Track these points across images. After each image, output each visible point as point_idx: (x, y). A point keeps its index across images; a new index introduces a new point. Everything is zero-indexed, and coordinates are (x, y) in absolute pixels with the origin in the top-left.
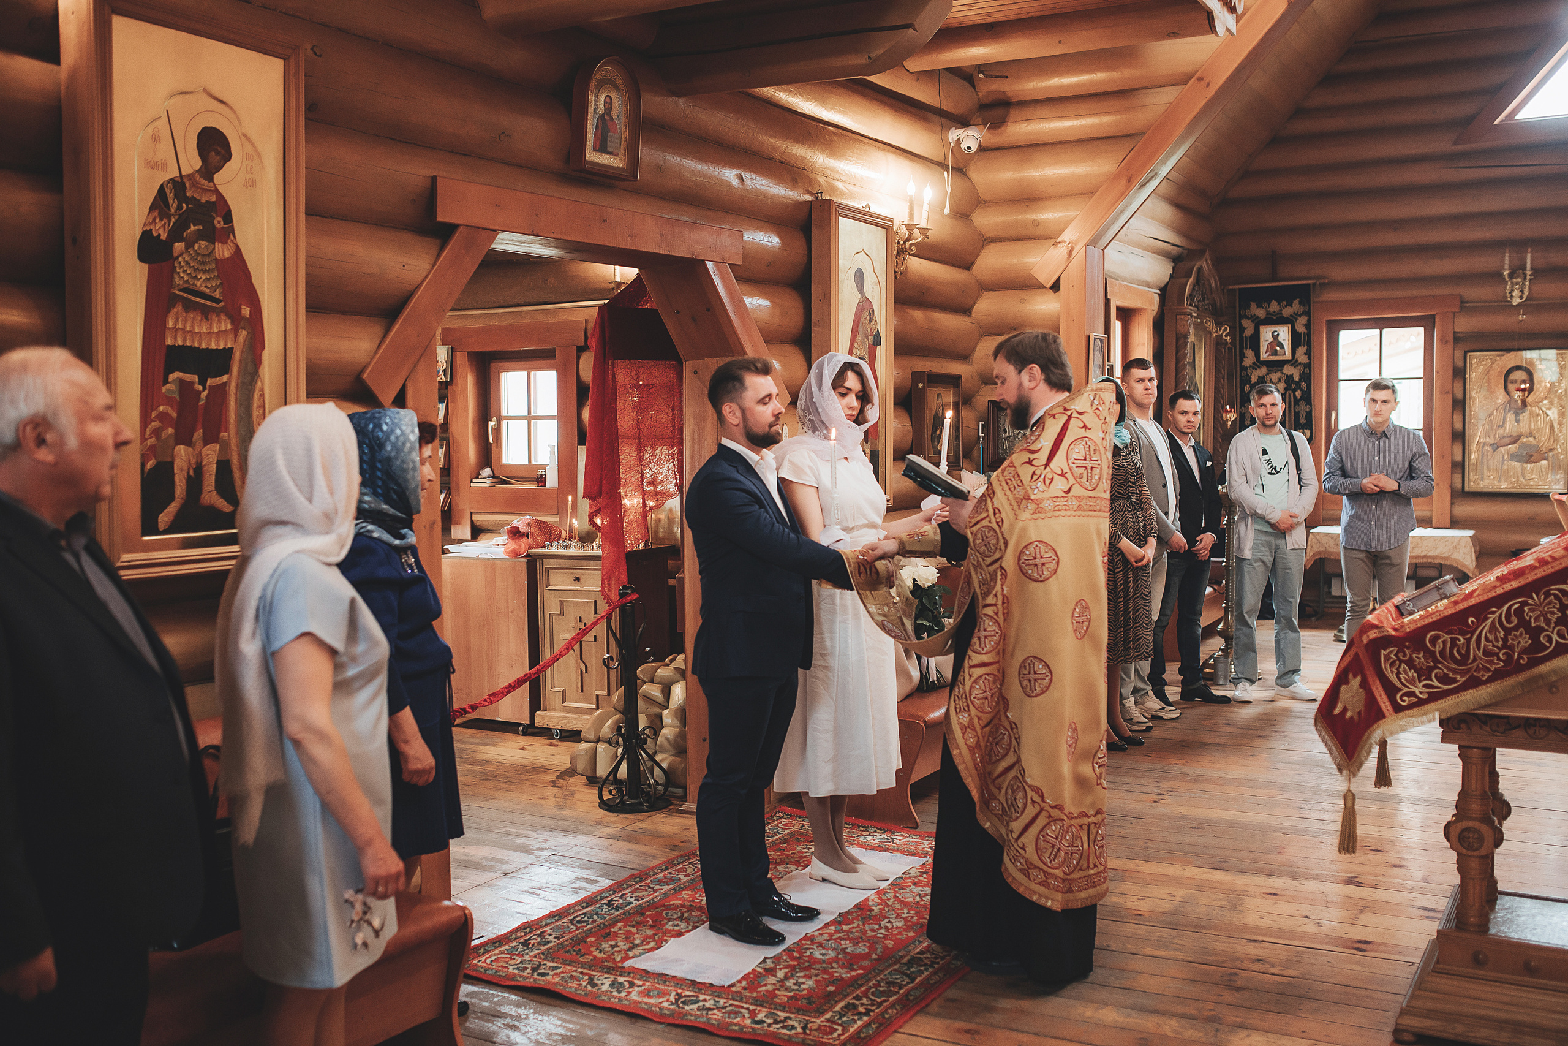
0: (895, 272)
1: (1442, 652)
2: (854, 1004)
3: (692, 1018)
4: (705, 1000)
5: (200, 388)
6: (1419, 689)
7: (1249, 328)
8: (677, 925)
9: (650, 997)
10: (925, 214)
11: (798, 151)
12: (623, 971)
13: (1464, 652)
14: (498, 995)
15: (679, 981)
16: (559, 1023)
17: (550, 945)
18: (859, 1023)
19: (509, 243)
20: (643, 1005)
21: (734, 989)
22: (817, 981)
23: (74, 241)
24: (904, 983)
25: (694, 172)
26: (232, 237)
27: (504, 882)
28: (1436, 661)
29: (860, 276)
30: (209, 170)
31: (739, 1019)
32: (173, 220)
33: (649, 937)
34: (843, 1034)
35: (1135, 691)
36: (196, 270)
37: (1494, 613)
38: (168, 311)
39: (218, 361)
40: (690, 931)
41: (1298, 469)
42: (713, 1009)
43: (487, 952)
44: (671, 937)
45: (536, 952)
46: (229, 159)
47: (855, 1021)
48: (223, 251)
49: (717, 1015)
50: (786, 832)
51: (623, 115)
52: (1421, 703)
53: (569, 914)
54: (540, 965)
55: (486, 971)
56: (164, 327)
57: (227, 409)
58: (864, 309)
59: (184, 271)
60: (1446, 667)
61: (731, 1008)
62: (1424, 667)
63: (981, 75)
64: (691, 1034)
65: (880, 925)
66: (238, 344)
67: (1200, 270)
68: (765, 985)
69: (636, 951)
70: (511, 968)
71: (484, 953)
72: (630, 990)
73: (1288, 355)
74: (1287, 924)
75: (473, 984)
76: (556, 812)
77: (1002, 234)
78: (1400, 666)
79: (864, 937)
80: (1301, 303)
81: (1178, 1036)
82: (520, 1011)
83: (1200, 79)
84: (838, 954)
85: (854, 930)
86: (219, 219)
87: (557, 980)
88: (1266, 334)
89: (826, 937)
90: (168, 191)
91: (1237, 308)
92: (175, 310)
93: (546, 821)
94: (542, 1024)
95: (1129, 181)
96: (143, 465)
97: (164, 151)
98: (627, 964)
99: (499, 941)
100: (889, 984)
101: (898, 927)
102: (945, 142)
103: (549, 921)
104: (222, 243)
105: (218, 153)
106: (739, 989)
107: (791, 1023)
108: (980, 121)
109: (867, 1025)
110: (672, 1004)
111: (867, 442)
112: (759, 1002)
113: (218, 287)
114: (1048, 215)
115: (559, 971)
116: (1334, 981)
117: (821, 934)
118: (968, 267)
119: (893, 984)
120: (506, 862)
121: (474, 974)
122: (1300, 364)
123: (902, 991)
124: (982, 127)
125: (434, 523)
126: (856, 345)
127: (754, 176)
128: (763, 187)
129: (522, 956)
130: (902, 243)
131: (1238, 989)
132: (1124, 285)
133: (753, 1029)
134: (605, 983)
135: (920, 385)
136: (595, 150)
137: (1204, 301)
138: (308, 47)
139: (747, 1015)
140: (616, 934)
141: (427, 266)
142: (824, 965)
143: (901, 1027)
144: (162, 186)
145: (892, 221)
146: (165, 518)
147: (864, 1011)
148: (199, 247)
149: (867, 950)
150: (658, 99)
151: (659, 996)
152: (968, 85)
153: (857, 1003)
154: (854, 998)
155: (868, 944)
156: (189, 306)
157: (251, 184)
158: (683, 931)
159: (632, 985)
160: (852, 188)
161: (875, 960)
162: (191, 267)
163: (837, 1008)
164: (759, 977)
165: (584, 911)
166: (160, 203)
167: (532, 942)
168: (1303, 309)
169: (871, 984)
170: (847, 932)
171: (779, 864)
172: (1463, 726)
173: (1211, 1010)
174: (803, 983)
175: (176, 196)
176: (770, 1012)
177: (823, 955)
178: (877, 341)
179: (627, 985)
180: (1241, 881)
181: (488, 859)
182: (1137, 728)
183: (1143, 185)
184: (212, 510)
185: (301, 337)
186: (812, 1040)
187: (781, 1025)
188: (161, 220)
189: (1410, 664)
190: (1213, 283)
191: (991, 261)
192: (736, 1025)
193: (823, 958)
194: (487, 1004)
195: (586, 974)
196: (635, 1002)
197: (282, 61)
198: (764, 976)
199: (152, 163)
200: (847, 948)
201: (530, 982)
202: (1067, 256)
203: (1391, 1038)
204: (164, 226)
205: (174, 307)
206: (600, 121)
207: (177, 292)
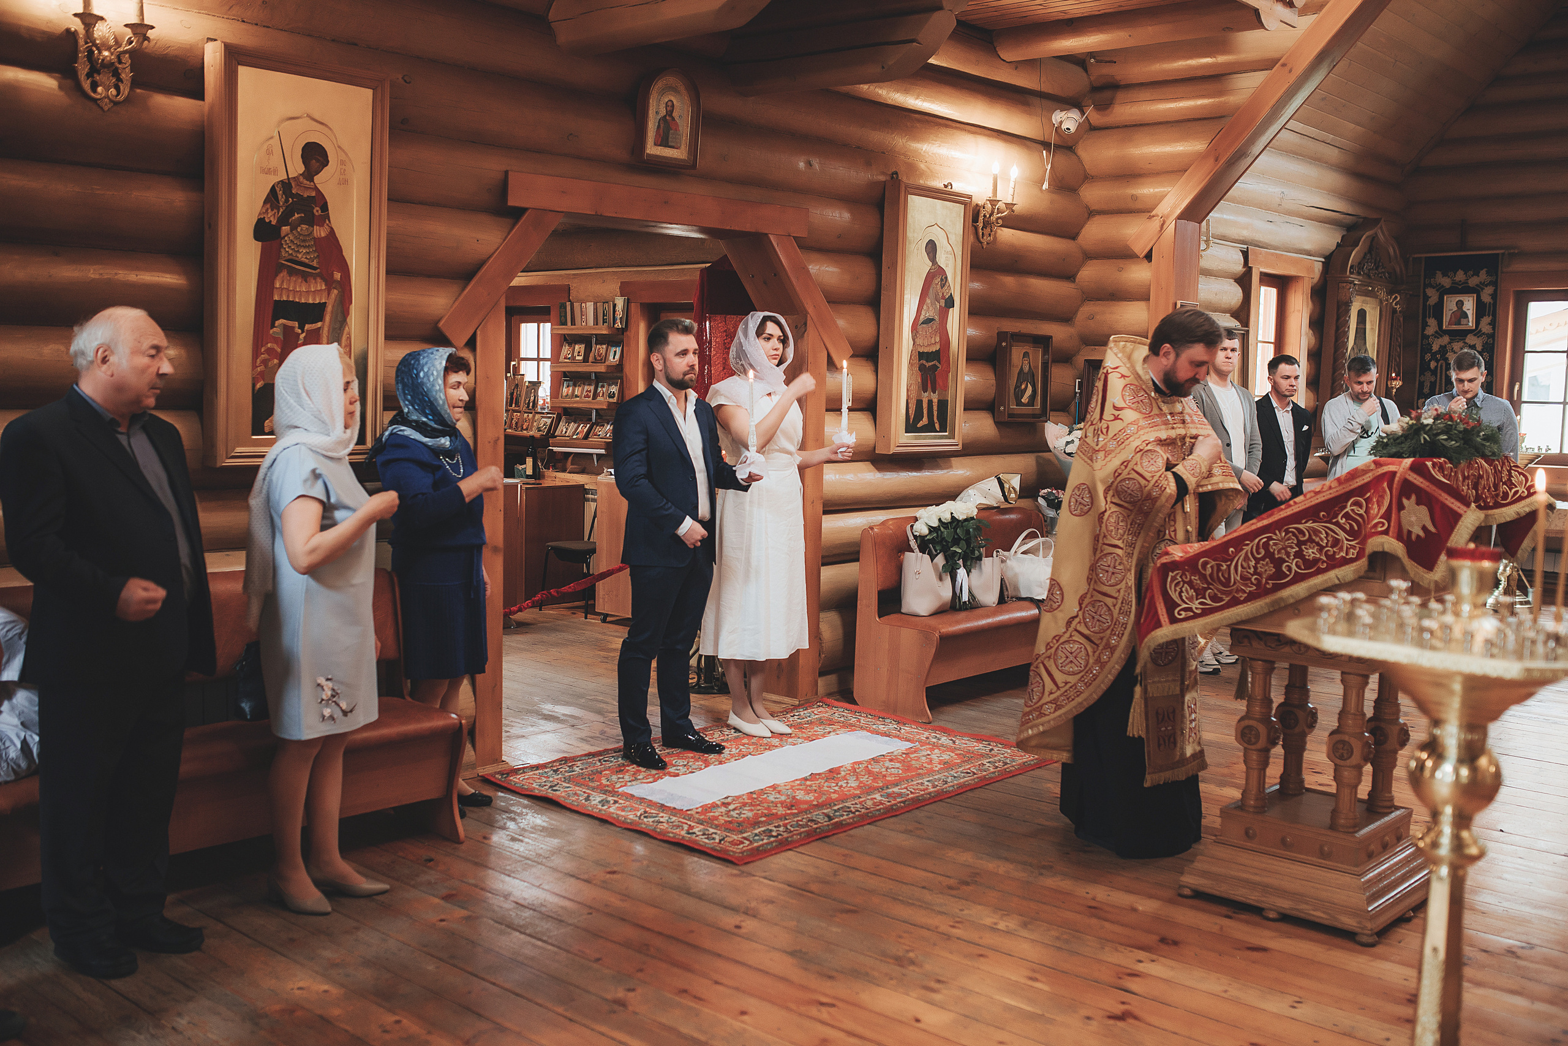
1: (1211, 575)
2: (771, 830)
3: (645, 826)
4: (662, 817)
5: (300, 331)
7: (1433, 296)
8: (676, 769)
9: (624, 811)
10: (1012, 191)
11: (877, 137)
12: (614, 793)
13: (1227, 576)
14: (516, 800)
15: (652, 804)
17: (574, 773)
18: (766, 841)
20: (615, 816)
21: (689, 812)
22: (756, 814)
25: (760, 159)
26: (328, 222)
30: (310, 174)
31: (678, 830)
32: (282, 210)
34: (747, 847)
36: (298, 246)
37: (1248, 545)
38: (276, 276)
39: (314, 312)
40: (687, 774)
42: (664, 823)
45: (560, 776)
46: (327, 165)
47: (763, 840)
48: (320, 232)
49: (664, 826)
50: (816, 716)
52: (1195, 616)
53: (602, 755)
54: (557, 784)
55: (515, 784)
56: (273, 287)
58: (936, 275)
59: (289, 247)
60: (1215, 588)
61: (678, 823)
62: (1200, 588)
63: (1092, 60)
64: (638, 836)
65: (838, 784)
66: (331, 300)
67: (1373, 239)
68: (715, 812)
69: (634, 783)
70: (534, 784)
71: (522, 773)
72: (612, 805)
73: (1471, 324)
77: (1105, 208)
78: (1182, 587)
79: (817, 790)
80: (1487, 273)
83: (1284, 65)
84: (788, 799)
85: (813, 785)
86: (318, 208)
87: (563, 794)
88: (1450, 304)
89: (788, 787)
90: (278, 189)
91: (1422, 278)
92: (282, 275)
94: (534, 819)
95: (1217, 160)
96: (254, 385)
97: (276, 161)
98: (620, 790)
99: (539, 768)
100: (810, 820)
101: (850, 787)
102: (1047, 123)
103: (584, 758)
104: (320, 226)
105: (318, 161)
106: (693, 813)
107: (714, 836)
108: (1090, 102)
109: (772, 843)
110: (637, 817)
111: (934, 392)
112: (702, 822)
113: (314, 257)
114: (1146, 190)
115: (568, 789)
117: (786, 785)
118: (1073, 237)
119: (815, 821)
121: (506, 785)
122: (1484, 334)
123: (816, 826)
124: (1085, 108)
125: (498, 439)
126: (925, 307)
127: (822, 161)
128: (832, 171)
129: (548, 778)
130: (985, 216)
132: (1272, 254)
133: (684, 837)
134: (596, 798)
135: (1004, 344)
136: (656, 144)
137: (1377, 269)
138: (399, 77)
139: (686, 828)
140: (627, 771)
141: (499, 240)
142: (771, 805)
143: (796, 847)
144: (273, 186)
145: (973, 198)
146: (269, 424)
147: (776, 834)
148: (302, 230)
149: (813, 798)
151: (630, 811)
152: (1078, 70)
153: (775, 829)
154: (775, 826)
155: (817, 795)
156: (292, 272)
157: (344, 182)
158: (681, 773)
159: (615, 802)
161: (813, 805)
162: (294, 244)
163: (757, 831)
164: (714, 807)
166: (271, 199)
167: (561, 770)
169: (796, 819)
170: (807, 785)
174: (745, 814)
175: (284, 193)
176: (704, 829)
177: (776, 798)
178: (950, 303)
179: (612, 802)
183: (1231, 164)
186: (721, 848)
187: (706, 836)
188: (272, 210)
189: (1191, 584)
190: (1391, 251)
191: (1095, 232)
192: (673, 833)
193: (774, 800)
194: (504, 804)
195: (587, 793)
196: (610, 813)
197: (371, 90)
198: (718, 807)
199: (266, 170)
200: (798, 795)
201: (543, 794)
202: (1159, 229)
203: (1176, 892)
204: (274, 215)
205: (280, 272)
206: (661, 121)
207: (284, 262)
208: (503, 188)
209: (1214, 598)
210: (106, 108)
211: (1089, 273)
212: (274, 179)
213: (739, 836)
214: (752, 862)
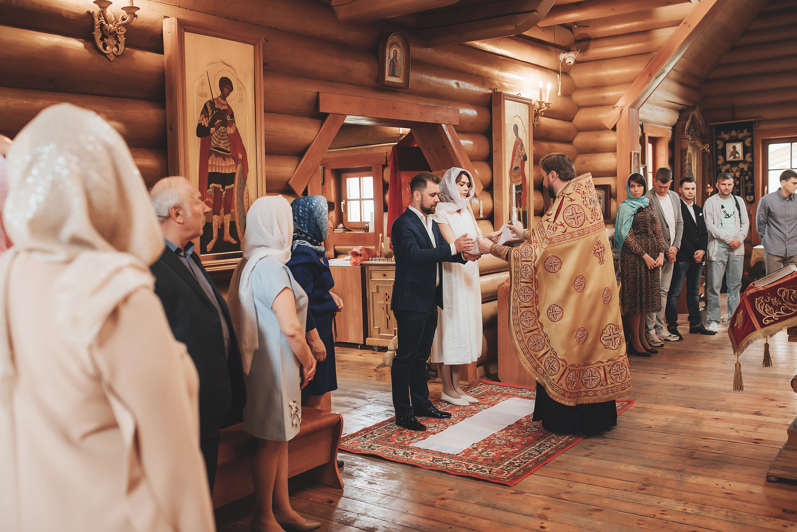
0: (533, 125)
1: (785, 298)
2: (513, 462)
3: (440, 467)
4: (446, 460)
5: (223, 190)
6: (774, 315)
7: (720, 145)
8: (433, 430)
9: (421, 458)
10: (548, 96)
11: (485, 69)
12: (408, 448)
13: (795, 297)
14: (353, 457)
15: (434, 453)
16: (381, 468)
17: (376, 437)
18: (515, 470)
19: (351, 120)
20: (418, 462)
21: (459, 456)
22: (497, 453)
23: (171, 129)
24: (536, 454)
25: (436, 83)
26: (234, 124)
27: (354, 412)
28: (782, 302)
29: (516, 128)
30: (224, 96)
31: (461, 468)
32: (210, 118)
34: (508, 474)
38: (209, 157)
40: (439, 432)
41: (740, 215)
42: (449, 464)
43: (348, 440)
44: (430, 434)
45: (369, 440)
46: (232, 90)
47: (513, 469)
48: (230, 130)
49: (451, 466)
50: (484, 391)
51: (402, 59)
52: (776, 322)
54: (372, 445)
55: (348, 447)
56: (207, 165)
57: (234, 199)
58: (518, 143)
59: (215, 140)
60: (787, 305)
61: (457, 463)
62: (777, 305)
63: (576, 26)
64: (439, 473)
65: (526, 430)
66: (238, 171)
67: (693, 116)
68: (473, 454)
69: (414, 440)
70: (359, 446)
71: (347, 440)
72: (412, 456)
73: (741, 158)
74: (722, 431)
75: (342, 453)
76: (377, 382)
77: (587, 104)
78: (765, 305)
79: (519, 435)
80: (748, 131)
81: (663, 477)
82: (363, 463)
83: (685, 23)
84: (507, 442)
85: (514, 432)
86: (229, 116)
87: (379, 451)
88: (729, 148)
89: (501, 435)
90: (208, 106)
91: (714, 135)
92: (212, 157)
93: (373, 386)
94: (373, 469)
95: (650, 75)
97: (206, 89)
98: (410, 445)
99: (353, 436)
100: (530, 454)
101: (535, 431)
102: (557, 60)
103: (375, 428)
104: (230, 127)
105: (228, 88)
106: (461, 456)
107: (484, 469)
108: (575, 48)
109: (519, 471)
110: (431, 461)
111: (521, 207)
112: (470, 461)
113: (229, 146)
114: (610, 94)
115: (380, 448)
116: (741, 456)
117: (499, 434)
118: (571, 121)
119: (532, 454)
120: (355, 403)
121: (343, 449)
122: (748, 162)
123: (535, 458)
124: (576, 51)
126: (514, 161)
127: (464, 83)
128: (468, 88)
129: (364, 442)
130: (537, 110)
131: (694, 459)
132: (653, 126)
133: (467, 472)
134: (401, 453)
136: (389, 75)
137: (696, 132)
138: (263, 38)
139: (464, 466)
140: (405, 433)
141: (316, 133)
142: (500, 447)
143: (534, 472)
144: (205, 103)
145: (531, 101)
146: (209, 247)
147: (518, 465)
148: (221, 129)
149: (520, 440)
150: (418, 49)
151: (425, 458)
152: (569, 31)
153: (515, 462)
154: (513, 460)
155: (521, 438)
156: (217, 155)
157: (241, 100)
158: (436, 432)
159: (413, 454)
160: (511, 85)
161: (523, 444)
162: (218, 138)
163: (506, 464)
164: (470, 451)
165: (391, 424)
166: (205, 111)
167: (368, 436)
168: (748, 134)
169: (521, 454)
170: (511, 433)
171: (480, 404)
173: (680, 467)
174: (490, 454)
175: (211, 108)
176: (475, 465)
177: (500, 442)
178: (525, 158)
179: (410, 454)
180: (701, 413)
181: (346, 402)
183: (657, 77)
184: (228, 243)
185: (263, 167)
186: (493, 476)
187: (480, 470)
188: (205, 118)
189: (770, 304)
190: (701, 122)
191: (582, 117)
192: (459, 470)
193: (499, 443)
194: (349, 461)
195: (392, 449)
196: (414, 460)
197: (253, 46)
198: (472, 451)
199: (201, 94)
200: (511, 439)
201: (367, 452)
202: (619, 114)
203: (765, 479)
204: (207, 121)
205: (211, 156)
206: (391, 62)
207: (213, 149)
208: (316, 101)
209: (786, 311)
210: (111, 59)
211: (580, 139)
212: (206, 100)
213: (498, 468)
214: (517, 483)
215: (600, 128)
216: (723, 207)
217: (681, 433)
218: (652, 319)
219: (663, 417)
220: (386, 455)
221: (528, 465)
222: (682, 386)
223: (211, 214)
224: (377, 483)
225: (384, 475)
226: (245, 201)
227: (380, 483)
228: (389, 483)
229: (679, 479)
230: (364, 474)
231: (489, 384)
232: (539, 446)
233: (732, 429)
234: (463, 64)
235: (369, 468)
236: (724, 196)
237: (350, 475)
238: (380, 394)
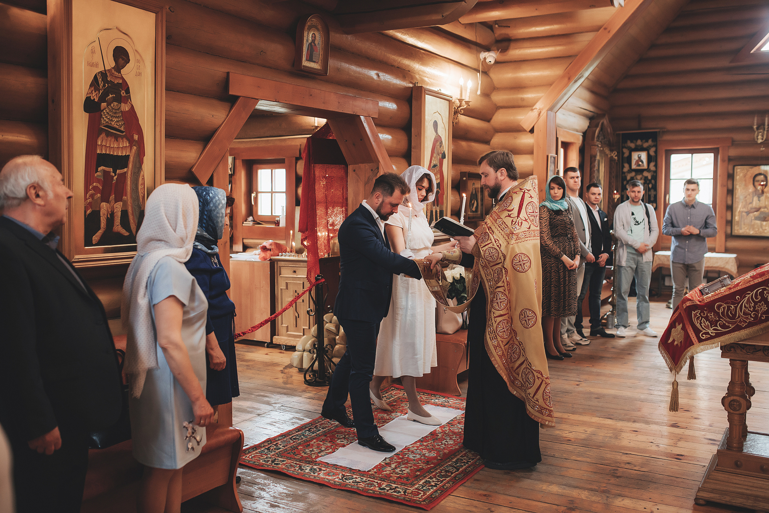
0: (453, 123)
1: (723, 313)
2: (429, 481)
3: (350, 486)
4: (356, 478)
5: (114, 174)
6: (711, 331)
7: (626, 152)
8: (343, 441)
9: (329, 476)
10: (468, 94)
11: (407, 62)
13: (734, 313)
14: (255, 474)
15: (343, 469)
16: (285, 488)
17: (280, 450)
18: (432, 490)
19: (263, 105)
20: (326, 480)
21: (370, 473)
22: (411, 470)
23: (53, 101)
24: (454, 471)
25: (355, 72)
27: (258, 419)
28: (719, 317)
29: (435, 124)
30: (118, 68)
31: (373, 487)
32: (101, 92)
33: (329, 447)
34: (424, 496)
35: (568, 331)
36: (112, 117)
37: (749, 294)
38: (98, 136)
39: (122, 162)
40: (349, 444)
41: (649, 222)
42: (360, 482)
43: (250, 452)
44: (339, 447)
45: (273, 453)
46: (129, 62)
47: (429, 489)
48: (125, 107)
49: (362, 485)
50: (396, 397)
51: (321, 43)
52: (712, 338)
53: (290, 435)
54: (275, 459)
55: (249, 462)
56: (96, 144)
57: (126, 185)
58: (438, 140)
59: (106, 117)
60: (725, 320)
61: (369, 482)
62: (714, 320)
63: (497, 26)
64: (349, 494)
65: (442, 443)
66: (132, 153)
67: (603, 124)
68: (386, 471)
69: (322, 454)
70: (261, 460)
71: (248, 453)
72: (320, 472)
73: (645, 167)
74: (642, 446)
75: (242, 468)
76: (283, 385)
77: (506, 105)
78: (701, 320)
79: (434, 449)
80: (652, 141)
81: (588, 500)
82: (265, 481)
83: (605, 29)
84: (421, 457)
85: (429, 445)
86: (123, 91)
87: (284, 467)
88: (635, 156)
89: (415, 448)
90: (99, 77)
91: (621, 144)
92: (102, 136)
93: (279, 390)
94: (276, 488)
95: (569, 79)
96: (85, 212)
97: (97, 58)
98: (318, 459)
99: (256, 447)
100: (446, 471)
101: (450, 444)
102: (478, 58)
103: (280, 438)
104: (125, 103)
105: (123, 59)
106: (373, 473)
107: (398, 489)
108: (495, 48)
109: (436, 491)
110: (340, 480)
111: (438, 206)
112: (383, 479)
113: (122, 125)
114: (529, 95)
115: (285, 462)
116: (665, 474)
117: (413, 447)
118: (488, 120)
119: (448, 471)
120: (259, 409)
121: (244, 463)
122: (652, 171)
123: (453, 475)
124: (497, 51)
127: (384, 74)
128: (389, 80)
129: (267, 455)
130: (456, 108)
131: (618, 477)
132: (565, 131)
133: (380, 492)
134: (307, 469)
135: (465, 179)
136: (307, 60)
137: (604, 139)
138: (168, 7)
139: (377, 486)
140: (313, 445)
141: (224, 116)
142: (415, 462)
143: (452, 493)
144: (96, 75)
145: (452, 98)
146: (95, 238)
147: (434, 484)
148: (114, 105)
149: (435, 455)
150: (338, 35)
151: (333, 475)
152: (489, 30)
153: (431, 480)
154: (429, 478)
155: (436, 452)
156: (108, 134)
157: (139, 74)
158: (345, 444)
159: (320, 470)
160: (432, 81)
161: (439, 459)
162: (109, 115)
163: (421, 483)
164: (383, 467)
165: (297, 434)
166: (95, 84)
167: (272, 448)
168: (653, 144)
169: (437, 471)
170: (427, 446)
172: (732, 349)
173: (605, 487)
174: (404, 471)
175: (102, 80)
176: (388, 484)
178: (444, 156)
179: (318, 470)
180: (620, 424)
181: (250, 408)
182: (568, 349)
183: (576, 81)
184: (119, 234)
185: (162, 150)
186: (408, 498)
187: (393, 490)
188: (95, 92)
189: (707, 318)
190: (609, 130)
191: (500, 118)
192: (371, 490)
193: (414, 458)
194: (250, 478)
195: (298, 464)
196: (322, 478)
197: (155, 14)
198: (385, 467)
199: (91, 63)
200: (426, 454)
201: (270, 467)
202: (538, 116)
203: (693, 502)
204: (96, 95)
205: (101, 134)
206: (309, 46)
207: (103, 127)
208: (226, 82)
209: (723, 326)
212: (97, 70)
213: (413, 488)
214: (434, 507)
215: (517, 130)
216: (633, 214)
217: (601, 447)
218: (565, 324)
219: (581, 429)
220: (291, 471)
221: (445, 484)
222: (597, 394)
223: (99, 201)
224: (281, 505)
225: (288, 495)
226: (140, 188)
227: (284, 506)
228: (294, 506)
229: (605, 502)
230: (266, 494)
231: (401, 389)
232: (456, 462)
233: (652, 442)
234: (384, 54)
235: (272, 487)
236: (634, 202)
237: (250, 496)
238: (286, 399)
